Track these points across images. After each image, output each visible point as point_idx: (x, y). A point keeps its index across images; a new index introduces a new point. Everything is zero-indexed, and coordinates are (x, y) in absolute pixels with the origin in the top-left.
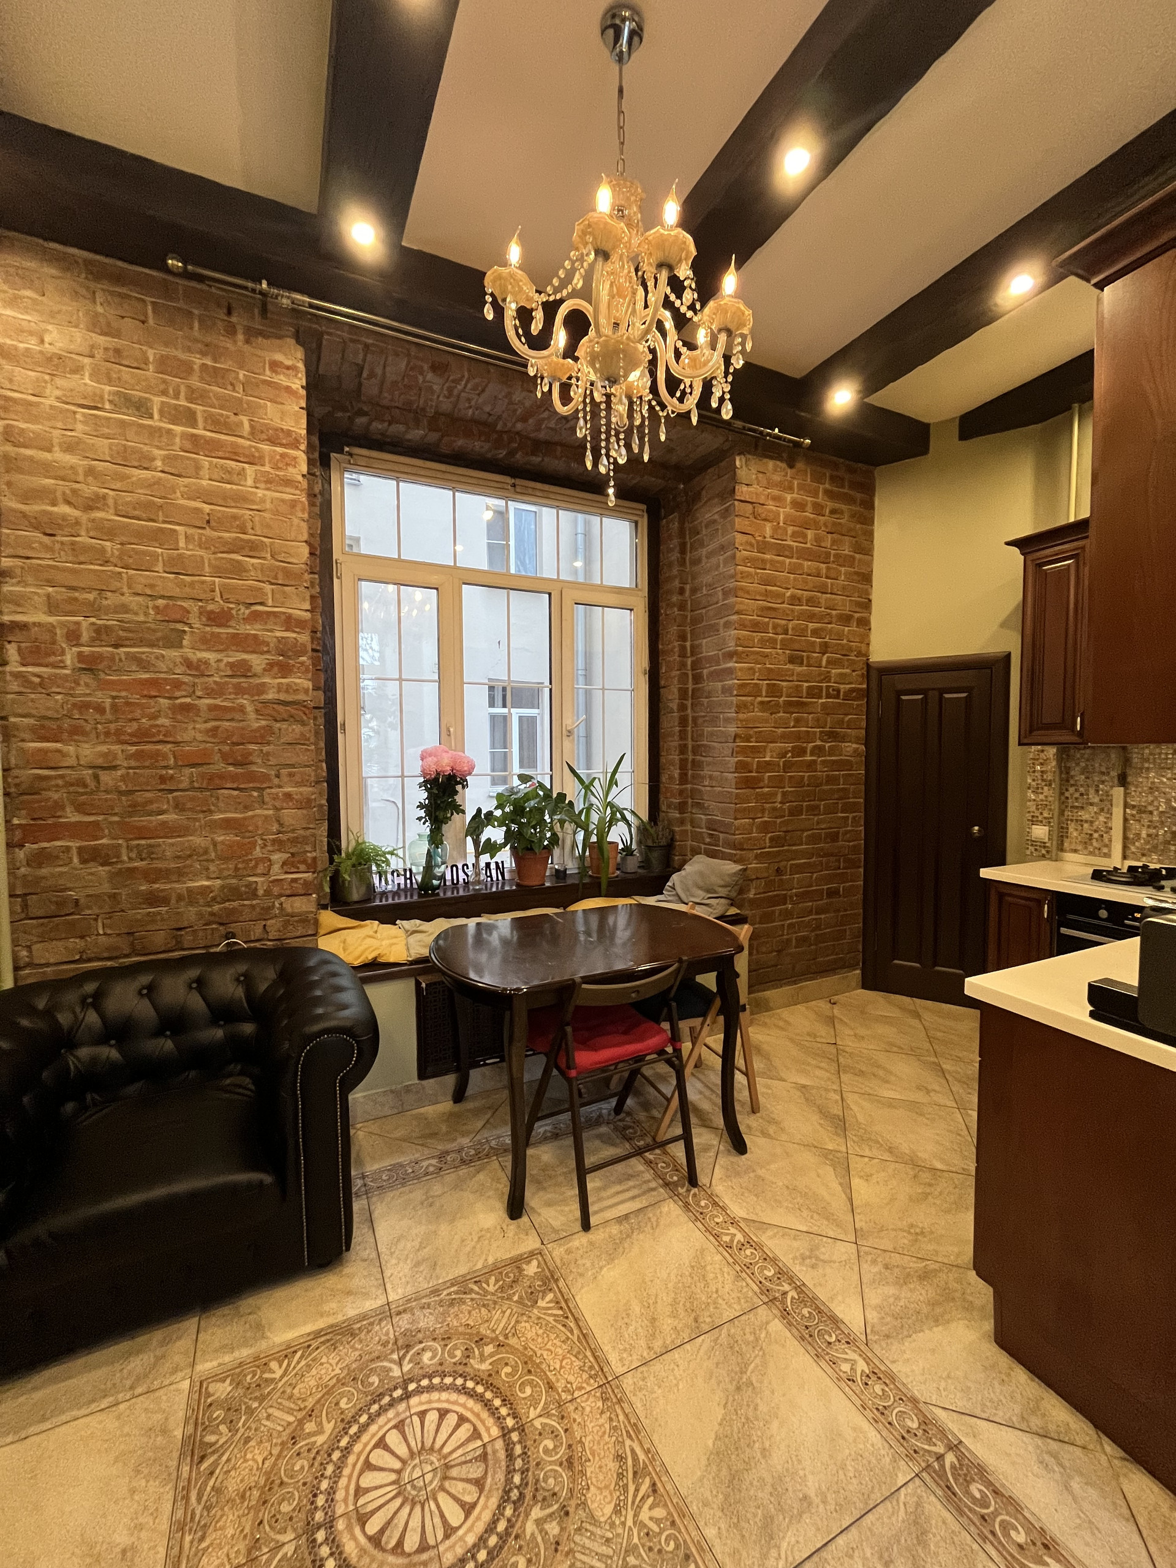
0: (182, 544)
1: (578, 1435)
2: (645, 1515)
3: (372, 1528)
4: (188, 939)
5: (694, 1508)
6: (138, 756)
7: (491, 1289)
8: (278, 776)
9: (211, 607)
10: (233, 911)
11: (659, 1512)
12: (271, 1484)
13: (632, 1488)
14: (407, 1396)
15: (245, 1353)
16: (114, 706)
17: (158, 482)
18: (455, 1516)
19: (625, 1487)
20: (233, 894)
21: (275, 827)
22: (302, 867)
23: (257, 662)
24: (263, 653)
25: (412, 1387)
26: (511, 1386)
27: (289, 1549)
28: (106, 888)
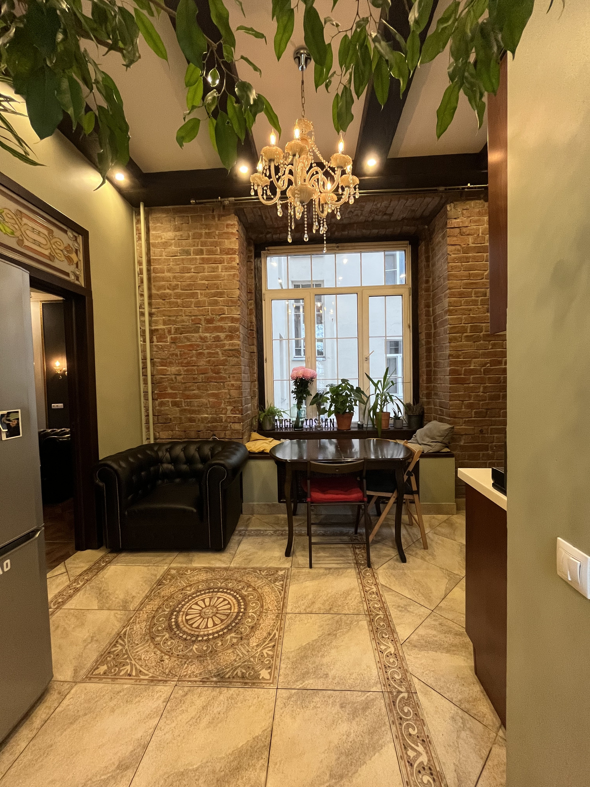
0: (199, 297)
1: (260, 622)
2: (265, 652)
3: (188, 617)
4: (201, 435)
5: (283, 658)
6: (187, 370)
7: (263, 574)
8: (229, 377)
9: (208, 317)
10: (215, 427)
11: (270, 653)
12: (171, 597)
13: (267, 643)
14: (218, 592)
15: (185, 565)
16: (180, 354)
17: (192, 277)
18: (210, 624)
19: (265, 642)
20: (214, 420)
21: (228, 397)
22: (237, 412)
23: (222, 335)
24: (224, 332)
25: (221, 590)
26: (249, 601)
27: (166, 613)
28: (178, 415)
